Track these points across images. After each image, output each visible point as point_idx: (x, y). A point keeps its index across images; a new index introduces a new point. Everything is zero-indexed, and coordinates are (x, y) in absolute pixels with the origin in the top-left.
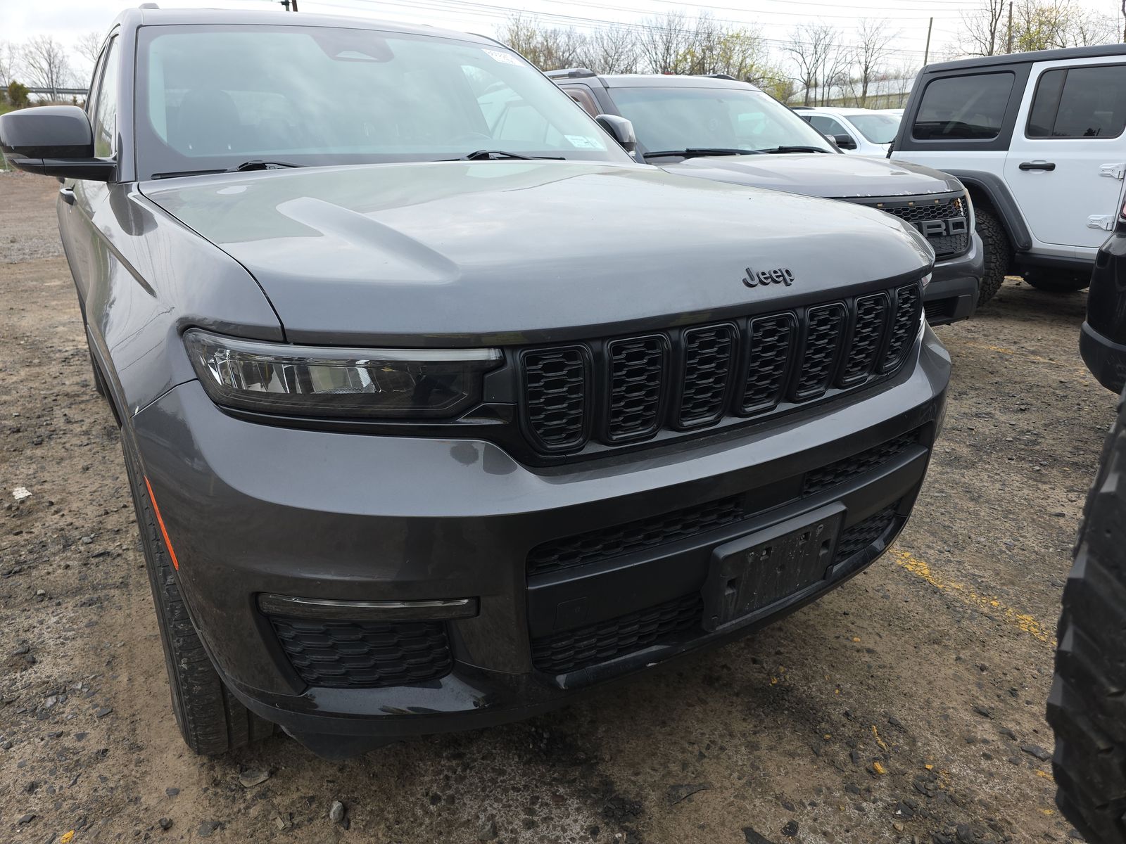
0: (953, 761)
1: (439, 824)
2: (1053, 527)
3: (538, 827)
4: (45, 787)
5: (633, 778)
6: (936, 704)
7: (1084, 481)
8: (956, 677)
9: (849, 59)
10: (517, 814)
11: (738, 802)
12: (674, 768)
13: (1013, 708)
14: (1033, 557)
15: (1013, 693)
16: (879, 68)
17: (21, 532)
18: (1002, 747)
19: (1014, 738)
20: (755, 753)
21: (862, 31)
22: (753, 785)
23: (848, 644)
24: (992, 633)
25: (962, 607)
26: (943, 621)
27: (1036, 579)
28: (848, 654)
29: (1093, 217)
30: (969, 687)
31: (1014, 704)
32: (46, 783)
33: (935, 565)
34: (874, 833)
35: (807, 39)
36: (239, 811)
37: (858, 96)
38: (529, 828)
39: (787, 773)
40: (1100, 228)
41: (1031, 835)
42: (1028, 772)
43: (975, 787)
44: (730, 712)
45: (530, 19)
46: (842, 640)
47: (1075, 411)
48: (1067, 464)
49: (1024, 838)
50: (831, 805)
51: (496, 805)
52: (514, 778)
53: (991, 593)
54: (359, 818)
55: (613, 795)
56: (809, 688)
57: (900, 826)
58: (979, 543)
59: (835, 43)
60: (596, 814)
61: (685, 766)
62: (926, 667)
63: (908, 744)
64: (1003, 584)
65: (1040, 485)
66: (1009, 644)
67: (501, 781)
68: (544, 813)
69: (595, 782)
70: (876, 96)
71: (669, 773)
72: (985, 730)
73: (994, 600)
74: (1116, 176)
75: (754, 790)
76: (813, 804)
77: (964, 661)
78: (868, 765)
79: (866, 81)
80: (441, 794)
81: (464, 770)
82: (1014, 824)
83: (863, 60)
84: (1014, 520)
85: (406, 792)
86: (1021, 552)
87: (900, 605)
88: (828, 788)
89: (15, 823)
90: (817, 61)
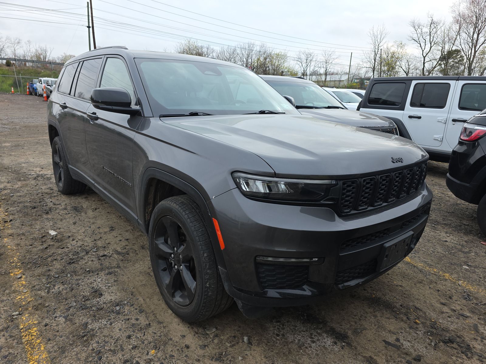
0: (439, 319)
1: (283, 343)
2: (445, 245)
3: (316, 342)
4: (134, 337)
5: (341, 327)
6: (428, 302)
7: (450, 230)
8: (431, 294)
9: (320, 66)
10: (308, 339)
11: (377, 333)
12: (353, 323)
13: (452, 302)
14: (442, 255)
15: (450, 298)
16: (331, 69)
17: (64, 248)
18: (453, 314)
19: (456, 311)
20: (377, 318)
21: (324, 55)
22: (380, 328)
23: (393, 284)
24: (438, 280)
25: (425, 271)
26: (420, 276)
27: (445, 262)
28: (394, 287)
29: (435, 136)
30: (436, 296)
31: (452, 301)
32: (133, 335)
33: (411, 258)
34: (424, 340)
35: (303, 57)
36: (210, 341)
37: (323, 80)
38: (314, 343)
39: (389, 324)
40: (438, 140)
41: (470, 339)
42: (463, 321)
43: (449, 326)
44: (363, 306)
45: (194, 41)
46: (390, 282)
47: (439, 206)
48: (443, 224)
49: (468, 340)
50: (407, 333)
51: (299, 336)
52: (301, 328)
53: (432, 267)
54: (254, 342)
55: (336, 332)
56: (386, 298)
57: (431, 338)
58: (423, 250)
59: (314, 59)
60: (333, 338)
61: (356, 323)
62: (420, 291)
63: (423, 314)
64: (435, 264)
65: (436, 231)
66: (444, 283)
67: (297, 329)
68: (316, 338)
69: (328, 329)
70: (330, 81)
71: (352, 325)
72: (445, 309)
73: (434, 269)
74: (443, 122)
75: (381, 329)
76: (401, 332)
77: (432, 288)
78: (414, 321)
79: (326, 74)
80: (279, 334)
81: (283, 326)
82: (464, 336)
83: (325, 66)
84: (432, 243)
85: (266, 333)
86: (437, 253)
87: (405, 271)
88: (404, 328)
89: (130, 349)
90: (307, 66)
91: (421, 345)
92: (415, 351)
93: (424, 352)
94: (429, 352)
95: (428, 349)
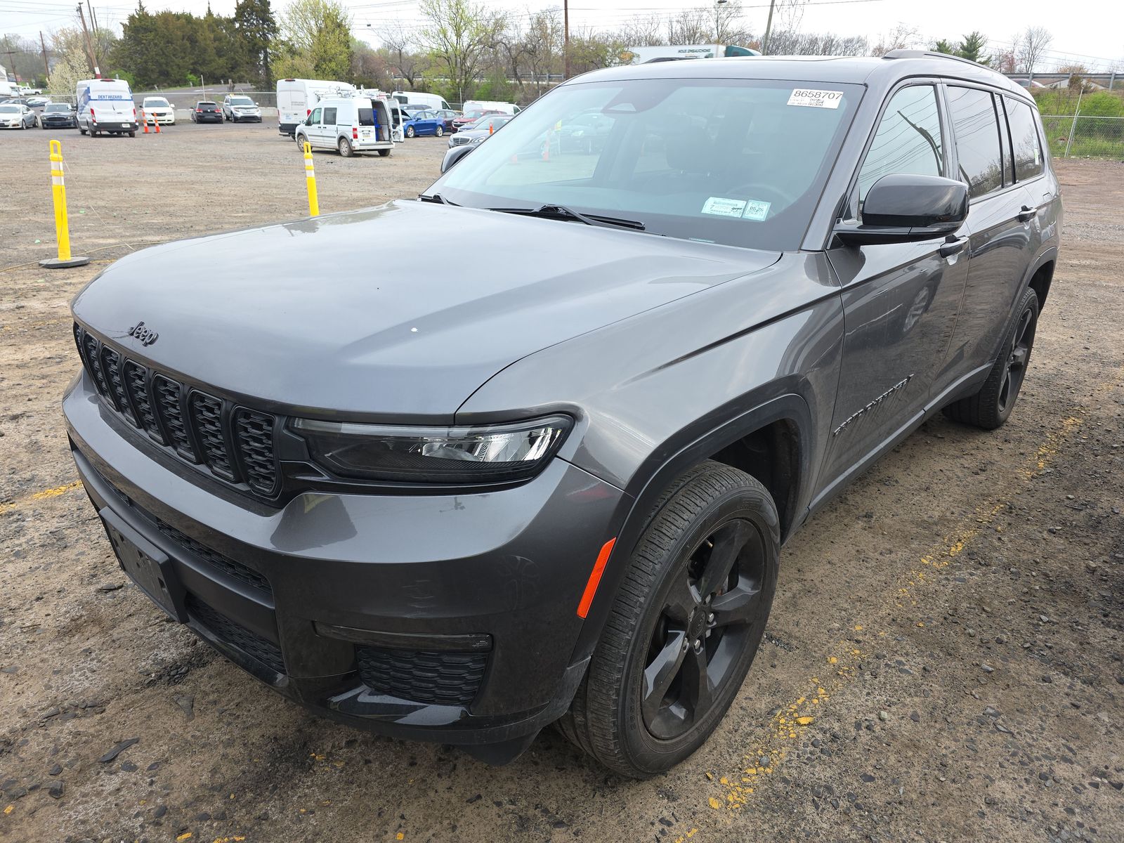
11: (169, 736)
12: (213, 697)
20: (221, 746)
34: (108, 824)
39: (193, 767)
44: (275, 726)
50: (147, 795)
61: (214, 703)
76: (153, 783)
88: (167, 795)
91: (95, 813)
92: (85, 795)
93: (72, 813)
94: (68, 825)
95: (76, 824)
